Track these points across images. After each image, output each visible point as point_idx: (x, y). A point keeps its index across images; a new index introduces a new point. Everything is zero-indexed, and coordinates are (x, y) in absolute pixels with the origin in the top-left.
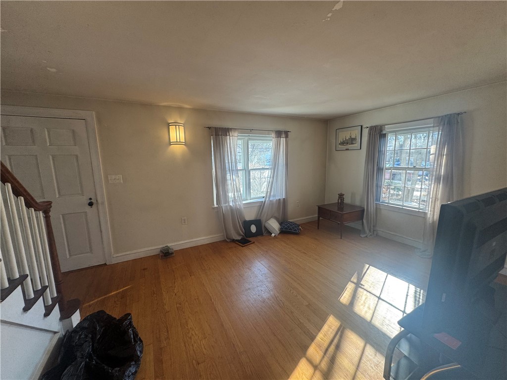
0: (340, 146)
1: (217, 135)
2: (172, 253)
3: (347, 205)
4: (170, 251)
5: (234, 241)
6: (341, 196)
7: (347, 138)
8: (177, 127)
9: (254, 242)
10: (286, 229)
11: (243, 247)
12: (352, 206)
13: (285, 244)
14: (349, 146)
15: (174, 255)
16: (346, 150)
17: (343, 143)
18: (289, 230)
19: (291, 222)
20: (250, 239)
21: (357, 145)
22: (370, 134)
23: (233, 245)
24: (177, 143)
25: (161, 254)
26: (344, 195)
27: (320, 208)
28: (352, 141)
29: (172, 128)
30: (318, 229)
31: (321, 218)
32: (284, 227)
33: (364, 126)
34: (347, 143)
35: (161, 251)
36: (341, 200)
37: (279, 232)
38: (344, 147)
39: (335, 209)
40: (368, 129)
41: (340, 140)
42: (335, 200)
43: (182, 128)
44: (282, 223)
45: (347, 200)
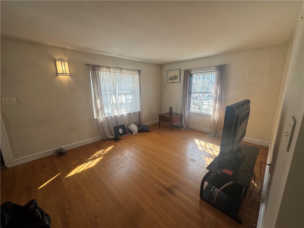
0: (169, 80)
1: (94, 70)
2: (65, 152)
3: (174, 113)
4: (63, 151)
5: (109, 139)
6: (171, 108)
7: (173, 76)
8: (63, 62)
9: (123, 139)
10: (142, 129)
11: (116, 142)
12: (176, 114)
13: (142, 138)
14: (174, 81)
15: (67, 153)
16: (173, 82)
17: (171, 79)
18: (143, 130)
19: (144, 125)
20: (120, 137)
21: (178, 80)
22: (185, 74)
23: (110, 142)
24: (64, 74)
25: (56, 154)
26: (172, 108)
27: (160, 116)
28: (176, 77)
29: (58, 64)
30: (159, 127)
31: (160, 122)
32: (140, 128)
33: (181, 70)
34: (173, 79)
35: (56, 152)
36: (171, 111)
37: (137, 131)
38: (171, 81)
39: (168, 116)
40: (184, 71)
41: (169, 77)
42: (168, 111)
43: (66, 64)
44: (139, 126)
45: (174, 111)
